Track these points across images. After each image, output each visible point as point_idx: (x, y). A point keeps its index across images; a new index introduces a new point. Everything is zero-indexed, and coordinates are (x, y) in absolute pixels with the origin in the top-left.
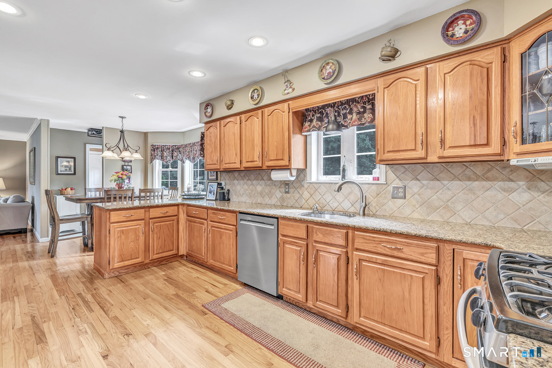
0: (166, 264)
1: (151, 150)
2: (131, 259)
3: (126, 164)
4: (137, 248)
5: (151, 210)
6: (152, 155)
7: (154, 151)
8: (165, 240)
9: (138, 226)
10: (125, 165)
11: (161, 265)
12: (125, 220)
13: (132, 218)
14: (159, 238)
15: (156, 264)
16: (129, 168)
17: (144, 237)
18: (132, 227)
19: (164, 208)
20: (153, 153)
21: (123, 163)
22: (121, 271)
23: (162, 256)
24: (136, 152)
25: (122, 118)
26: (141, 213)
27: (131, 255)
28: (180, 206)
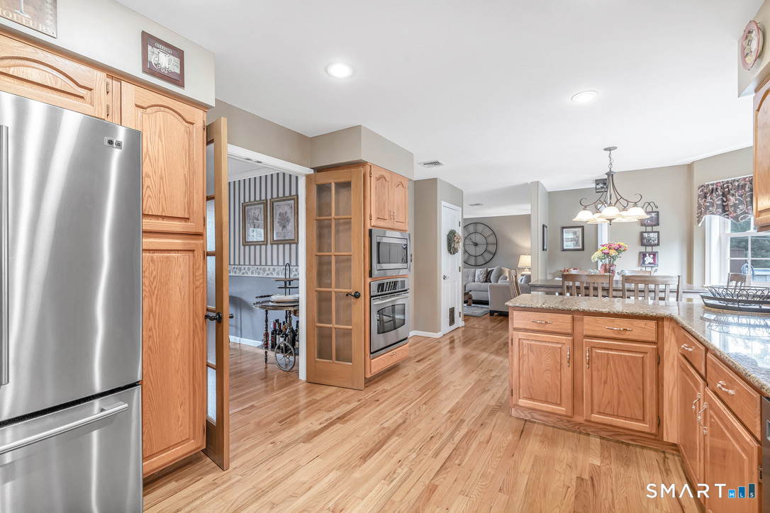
0: (628, 445)
1: (699, 196)
2: (546, 402)
3: (649, 229)
4: (557, 386)
5: (586, 318)
6: (699, 207)
7: (705, 197)
8: (620, 392)
9: (560, 346)
10: (646, 232)
11: (618, 442)
12: (536, 328)
13: (549, 328)
14: (605, 382)
15: (604, 434)
16: (653, 236)
17: (570, 369)
18: (547, 344)
19: (618, 321)
20: (702, 202)
21: (643, 229)
22: (536, 416)
23: (614, 424)
24: (635, 205)
25: (609, 149)
26: (564, 322)
27: (546, 394)
28: (666, 323)
